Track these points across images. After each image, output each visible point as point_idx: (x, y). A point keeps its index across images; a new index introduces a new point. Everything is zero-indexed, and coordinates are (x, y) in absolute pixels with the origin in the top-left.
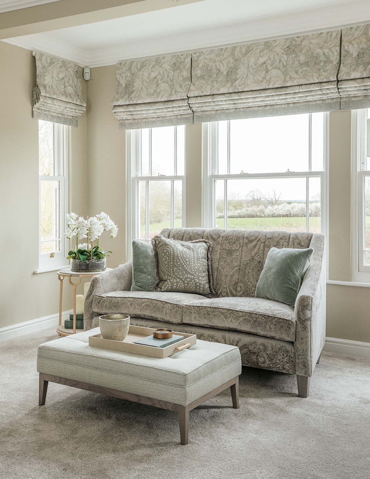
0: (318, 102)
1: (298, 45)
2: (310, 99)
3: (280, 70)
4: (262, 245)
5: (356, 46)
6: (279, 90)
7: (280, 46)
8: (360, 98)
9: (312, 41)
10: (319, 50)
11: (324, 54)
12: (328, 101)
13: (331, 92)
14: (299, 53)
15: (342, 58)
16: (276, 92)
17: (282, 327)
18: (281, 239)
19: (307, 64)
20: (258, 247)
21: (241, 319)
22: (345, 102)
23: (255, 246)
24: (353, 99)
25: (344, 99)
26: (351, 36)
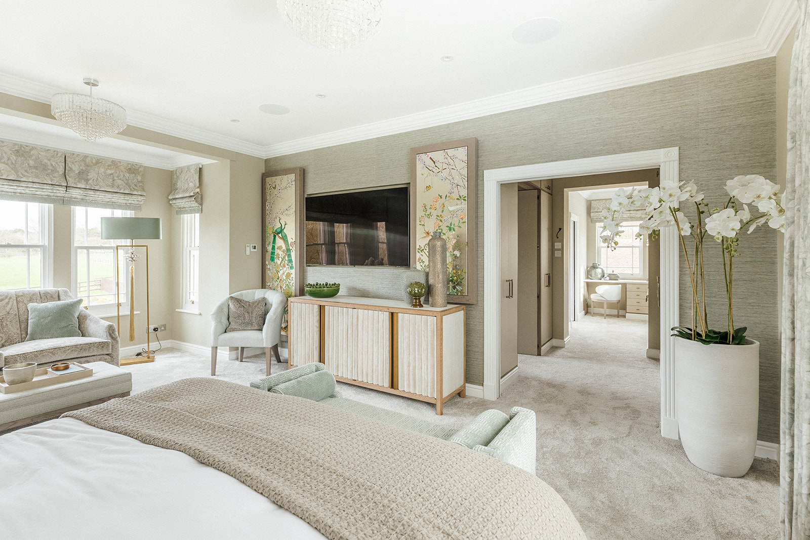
0: (44, 196)
1: (27, 152)
2: (38, 193)
3: (9, 166)
4: (15, 302)
5: (77, 166)
6: (13, 182)
7: (8, 147)
8: (78, 200)
9: (40, 153)
10: (46, 161)
11: (52, 165)
12: (53, 197)
13: (61, 192)
14: (28, 158)
15: (66, 171)
16: (9, 183)
17: (103, 347)
18: (33, 295)
19: (36, 168)
20: (11, 303)
21: (69, 351)
22: (67, 200)
23: (8, 303)
24: (73, 199)
25: (67, 199)
26: (73, 159)
